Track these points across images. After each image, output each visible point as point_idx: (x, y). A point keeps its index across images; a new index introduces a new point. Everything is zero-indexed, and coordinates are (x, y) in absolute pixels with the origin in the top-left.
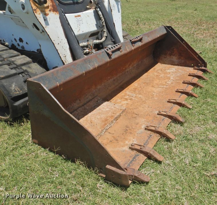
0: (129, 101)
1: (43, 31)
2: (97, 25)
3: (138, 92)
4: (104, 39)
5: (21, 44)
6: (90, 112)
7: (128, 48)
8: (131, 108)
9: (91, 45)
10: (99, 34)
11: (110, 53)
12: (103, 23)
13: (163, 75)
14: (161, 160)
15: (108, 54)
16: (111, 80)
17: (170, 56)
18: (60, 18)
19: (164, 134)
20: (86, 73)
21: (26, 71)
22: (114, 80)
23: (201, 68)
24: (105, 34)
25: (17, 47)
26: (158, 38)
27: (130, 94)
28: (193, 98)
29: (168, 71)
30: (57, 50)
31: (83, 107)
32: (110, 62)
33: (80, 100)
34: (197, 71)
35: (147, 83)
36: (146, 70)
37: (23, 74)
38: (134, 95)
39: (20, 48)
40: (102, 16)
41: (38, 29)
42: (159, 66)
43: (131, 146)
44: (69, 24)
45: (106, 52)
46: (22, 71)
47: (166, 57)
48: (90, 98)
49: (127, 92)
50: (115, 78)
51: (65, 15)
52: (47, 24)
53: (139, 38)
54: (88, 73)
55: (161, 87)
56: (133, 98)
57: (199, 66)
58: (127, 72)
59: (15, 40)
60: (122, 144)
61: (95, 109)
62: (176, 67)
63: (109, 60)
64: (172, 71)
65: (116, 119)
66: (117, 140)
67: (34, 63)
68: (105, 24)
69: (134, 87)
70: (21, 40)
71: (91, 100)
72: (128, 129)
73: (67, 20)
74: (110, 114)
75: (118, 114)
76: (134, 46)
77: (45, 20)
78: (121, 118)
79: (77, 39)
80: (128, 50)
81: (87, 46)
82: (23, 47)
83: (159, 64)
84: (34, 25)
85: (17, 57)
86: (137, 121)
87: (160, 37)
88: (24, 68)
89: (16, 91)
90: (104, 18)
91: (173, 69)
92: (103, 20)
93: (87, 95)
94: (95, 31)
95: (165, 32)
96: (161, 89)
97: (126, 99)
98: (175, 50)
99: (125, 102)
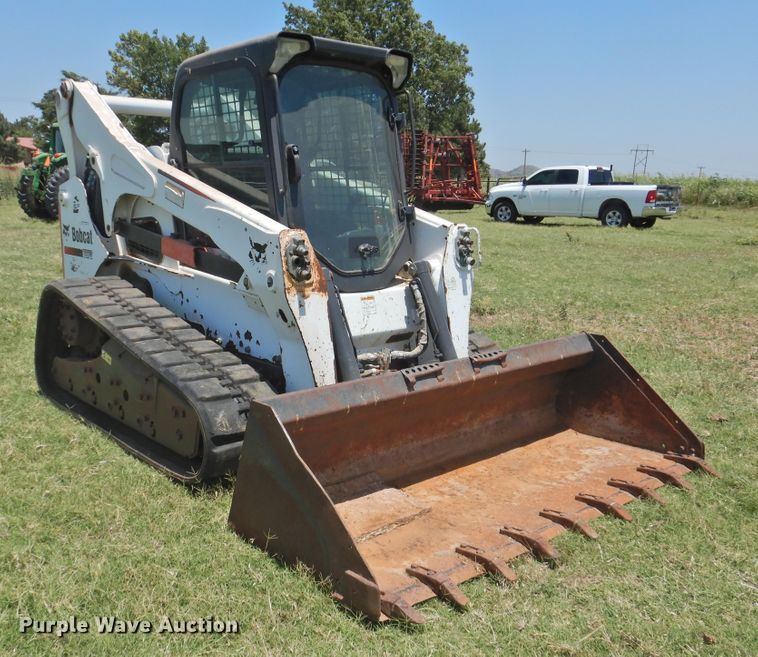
0: (447, 497)
1: (293, 325)
2: (408, 319)
3: (476, 485)
4: (417, 350)
5: (246, 343)
6: (350, 499)
7: (461, 374)
8: (444, 510)
9: (385, 360)
10: (413, 338)
11: (412, 379)
12: (421, 315)
13: (567, 458)
14: (463, 602)
15: (407, 380)
16: (417, 444)
17: (603, 413)
18: (328, 303)
19: (493, 565)
20: (353, 409)
21: (246, 393)
22: (424, 447)
23: (685, 456)
24: (423, 340)
25: (238, 347)
26: (559, 362)
27: (457, 484)
28: (618, 521)
29: (587, 452)
30: (310, 362)
31: (337, 487)
32: (408, 397)
33: (333, 470)
34: (672, 463)
35: (510, 470)
36: (524, 440)
37: (240, 399)
38: (466, 488)
39: (242, 350)
40: (420, 301)
41: (285, 320)
42: (568, 437)
43: (409, 568)
44: (343, 314)
45: (404, 376)
46: (240, 392)
47: (591, 416)
48: (358, 471)
49: (452, 480)
50: (427, 441)
51: (339, 298)
52: (303, 313)
53: (494, 357)
54: (357, 410)
55: (541, 484)
56: (459, 494)
57: (681, 452)
58: (465, 434)
59: (238, 334)
60: (395, 563)
61: (362, 496)
62: (616, 446)
63: (405, 391)
64: (599, 453)
65: (402, 522)
66: (387, 556)
67: (262, 381)
68: (425, 319)
69: (472, 473)
70: (248, 336)
71: (359, 476)
72: (419, 544)
73: (342, 307)
74: (391, 511)
75: (408, 515)
76: (478, 372)
77: (301, 306)
78: (413, 523)
79: (355, 345)
80: (460, 379)
81: (375, 362)
82: (248, 350)
83: (570, 432)
84: (281, 312)
85: (236, 367)
86: (446, 535)
87: (566, 359)
88: (245, 387)
89: (222, 426)
90: (425, 306)
91: (604, 448)
92: (423, 309)
93: (350, 463)
94: (401, 330)
95: (587, 348)
96: (541, 487)
97: (442, 493)
98: (614, 397)
99: (437, 498)
